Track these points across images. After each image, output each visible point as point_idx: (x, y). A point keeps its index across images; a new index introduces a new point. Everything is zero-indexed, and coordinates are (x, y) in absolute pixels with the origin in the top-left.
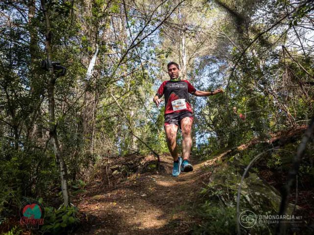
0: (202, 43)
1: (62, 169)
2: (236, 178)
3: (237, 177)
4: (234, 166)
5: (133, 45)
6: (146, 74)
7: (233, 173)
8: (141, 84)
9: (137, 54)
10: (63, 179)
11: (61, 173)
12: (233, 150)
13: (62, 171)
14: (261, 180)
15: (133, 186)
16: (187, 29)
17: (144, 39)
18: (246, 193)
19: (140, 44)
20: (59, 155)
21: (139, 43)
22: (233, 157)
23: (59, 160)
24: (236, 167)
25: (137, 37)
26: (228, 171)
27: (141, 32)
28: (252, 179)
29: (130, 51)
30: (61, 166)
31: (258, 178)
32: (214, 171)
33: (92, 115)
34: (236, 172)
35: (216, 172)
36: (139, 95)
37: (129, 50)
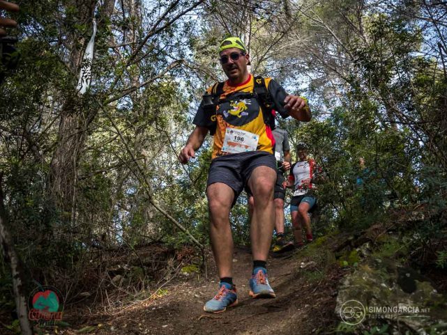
0: (285, 33)
1: (15, 273)
2: (391, 294)
3: (394, 292)
4: (385, 270)
5: (156, 30)
6: (178, 84)
7: (384, 285)
8: (169, 103)
9: (162, 46)
10: (18, 294)
11: (14, 280)
12: (356, 237)
13: (16, 277)
14: (440, 295)
15: (158, 310)
16: (257, 6)
17: (178, 17)
18: (418, 324)
19: (169, 27)
20: (7, 241)
21: (168, 25)
22: (358, 250)
23: (10, 254)
24: (390, 271)
25: (166, 14)
26: (374, 280)
27: (173, 7)
28: (423, 294)
29: (150, 40)
30: (14, 267)
31: (435, 291)
32: (346, 283)
33: (73, 163)
34: (390, 283)
35: (351, 284)
36: (162, 126)
37: (148, 37)
